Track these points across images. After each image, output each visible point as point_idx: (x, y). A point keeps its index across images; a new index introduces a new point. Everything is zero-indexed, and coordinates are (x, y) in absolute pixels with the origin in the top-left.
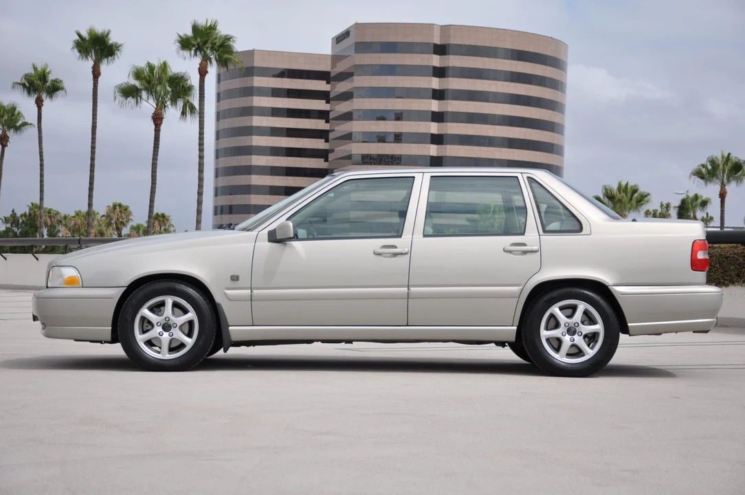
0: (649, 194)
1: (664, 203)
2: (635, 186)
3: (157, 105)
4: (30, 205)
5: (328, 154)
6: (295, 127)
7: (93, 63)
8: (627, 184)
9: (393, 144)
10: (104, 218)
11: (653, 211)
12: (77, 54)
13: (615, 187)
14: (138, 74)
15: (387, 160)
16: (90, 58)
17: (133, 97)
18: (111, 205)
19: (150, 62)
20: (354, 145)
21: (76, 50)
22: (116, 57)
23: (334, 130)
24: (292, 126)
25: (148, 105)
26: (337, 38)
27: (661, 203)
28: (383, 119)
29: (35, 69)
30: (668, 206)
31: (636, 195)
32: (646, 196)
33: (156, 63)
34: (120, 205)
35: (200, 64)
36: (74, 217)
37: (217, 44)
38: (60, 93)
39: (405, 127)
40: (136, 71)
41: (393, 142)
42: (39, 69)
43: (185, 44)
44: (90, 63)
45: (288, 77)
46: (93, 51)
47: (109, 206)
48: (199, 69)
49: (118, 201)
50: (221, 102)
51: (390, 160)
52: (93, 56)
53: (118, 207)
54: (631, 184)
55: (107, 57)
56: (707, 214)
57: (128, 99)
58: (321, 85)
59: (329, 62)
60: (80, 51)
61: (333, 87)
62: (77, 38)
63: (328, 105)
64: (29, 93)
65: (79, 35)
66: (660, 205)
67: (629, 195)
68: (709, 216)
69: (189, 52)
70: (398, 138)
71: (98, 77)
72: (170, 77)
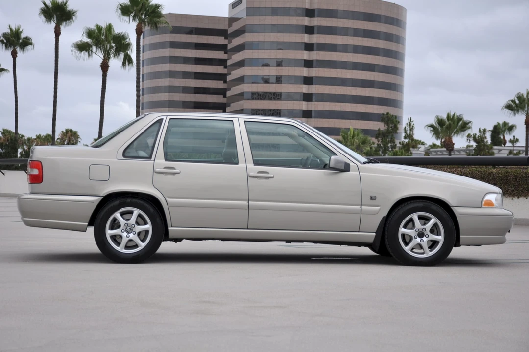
0: (470, 122)
1: (482, 129)
2: (460, 115)
3: (104, 57)
4: (2, 131)
5: (226, 91)
6: (201, 72)
7: (55, 25)
8: (454, 115)
9: (275, 84)
10: (58, 140)
11: (473, 135)
12: (43, 18)
13: (445, 117)
14: (90, 34)
15: (270, 96)
16: (52, 21)
17: (86, 51)
18: (64, 131)
19: (99, 24)
20: (246, 85)
21: (42, 16)
22: (72, 20)
23: (230, 74)
24: (198, 71)
25: (98, 57)
26: (233, 5)
27: (479, 129)
28: (267, 65)
29: (11, 29)
30: (485, 131)
31: (461, 122)
32: (468, 123)
33: (103, 25)
34: (71, 131)
35: (137, 26)
36: (36, 139)
37: (150, 11)
38: (30, 47)
39: (284, 71)
40: (88, 31)
41: (275, 83)
42: (14, 29)
43: (125, 11)
44: (53, 25)
45: (196, 34)
46: (55, 16)
47: (63, 132)
48: (136, 30)
49: (70, 128)
50: (145, 53)
51: (273, 97)
52: (55, 19)
53: (69, 132)
54: (458, 114)
55: (65, 20)
56: (514, 137)
57: (83, 52)
58: (220, 40)
59: (227, 23)
60: (45, 17)
61: (230, 42)
62: (43, 6)
63: (226, 55)
64: (6, 47)
65: (45, 4)
66: (478, 130)
67: (456, 123)
68: (516, 138)
69: (128, 17)
70: (279, 80)
71: (59, 36)
72: (114, 36)
